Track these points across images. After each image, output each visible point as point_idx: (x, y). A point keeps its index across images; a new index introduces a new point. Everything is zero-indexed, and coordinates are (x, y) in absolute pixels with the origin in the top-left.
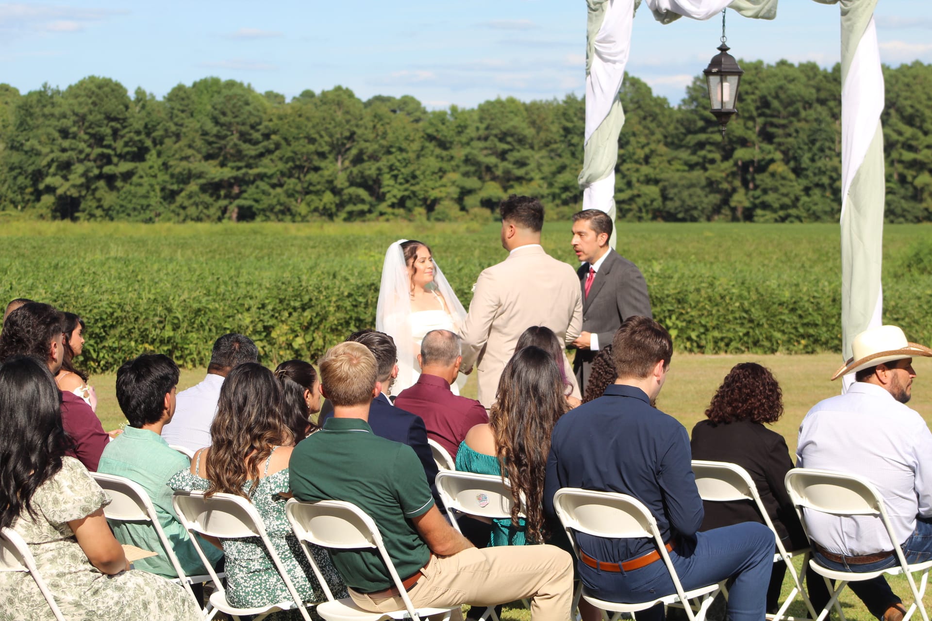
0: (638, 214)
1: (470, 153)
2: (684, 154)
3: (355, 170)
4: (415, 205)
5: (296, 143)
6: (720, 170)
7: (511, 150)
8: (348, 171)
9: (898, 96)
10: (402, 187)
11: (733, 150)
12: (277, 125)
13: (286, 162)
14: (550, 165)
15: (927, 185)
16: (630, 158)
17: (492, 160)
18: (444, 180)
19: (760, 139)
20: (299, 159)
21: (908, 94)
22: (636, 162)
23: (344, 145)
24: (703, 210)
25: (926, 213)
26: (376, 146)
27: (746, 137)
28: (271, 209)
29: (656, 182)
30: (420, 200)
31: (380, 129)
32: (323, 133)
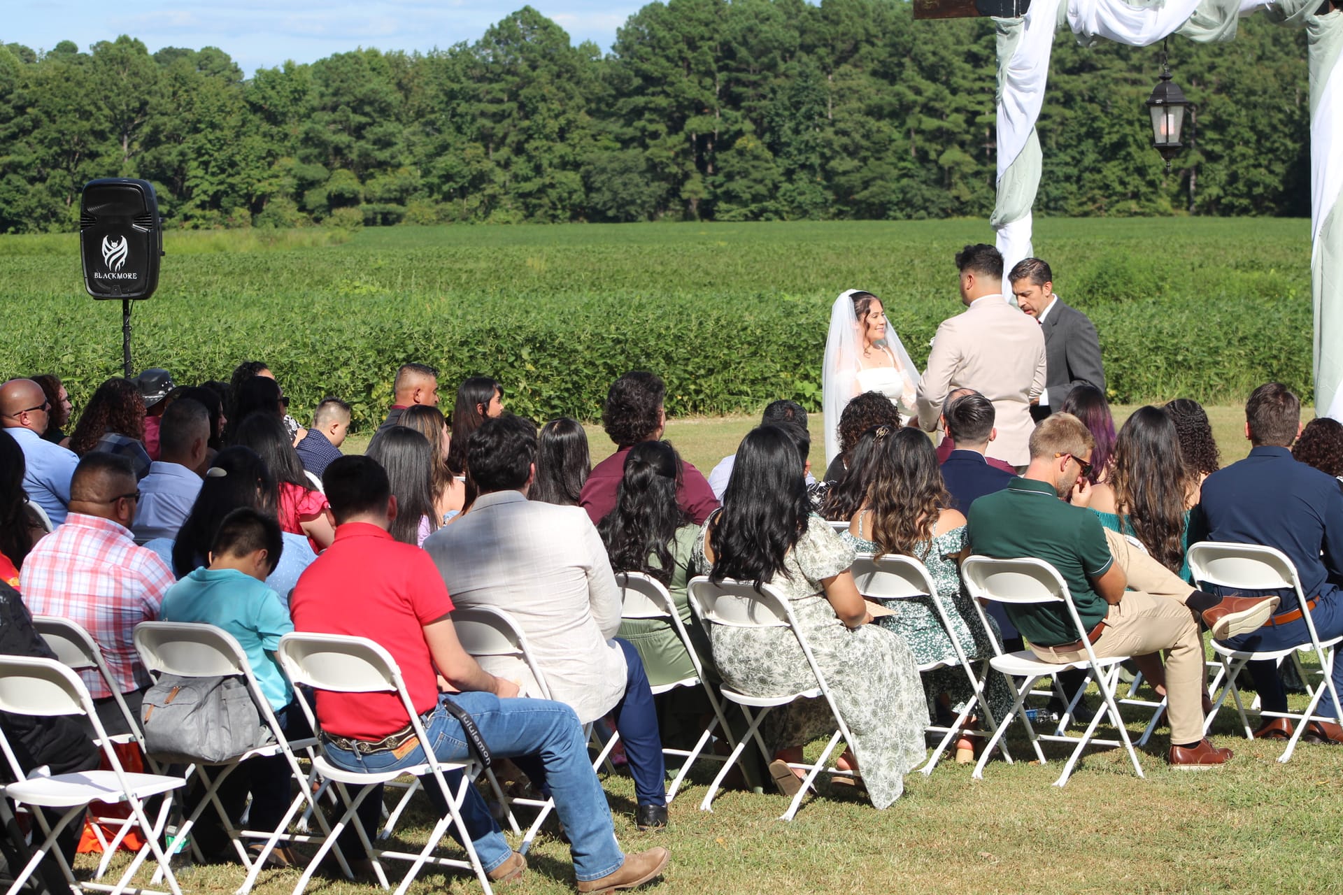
0: (551, 212)
1: (312, 129)
2: (615, 126)
3: (148, 156)
4: (235, 205)
5: (64, 119)
6: (666, 147)
7: (370, 125)
8: (138, 158)
9: (915, 39)
10: (215, 180)
11: (684, 119)
12: (34, 92)
13: (50, 148)
14: (425, 145)
15: (958, 164)
16: (539, 131)
17: (344, 138)
18: (275, 167)
19: (722, 103)
20: (68, 142)
21: (929, 36)
22: (547, 137)
23: (131, 120)
24: (642, 205)
25: (957, 204)
26: (178, 122)
27: (703, 99)
28: (29, 213)
29: (576, 166)
30: (240, 196)
31: (183, 97)
32: (101, 104)
